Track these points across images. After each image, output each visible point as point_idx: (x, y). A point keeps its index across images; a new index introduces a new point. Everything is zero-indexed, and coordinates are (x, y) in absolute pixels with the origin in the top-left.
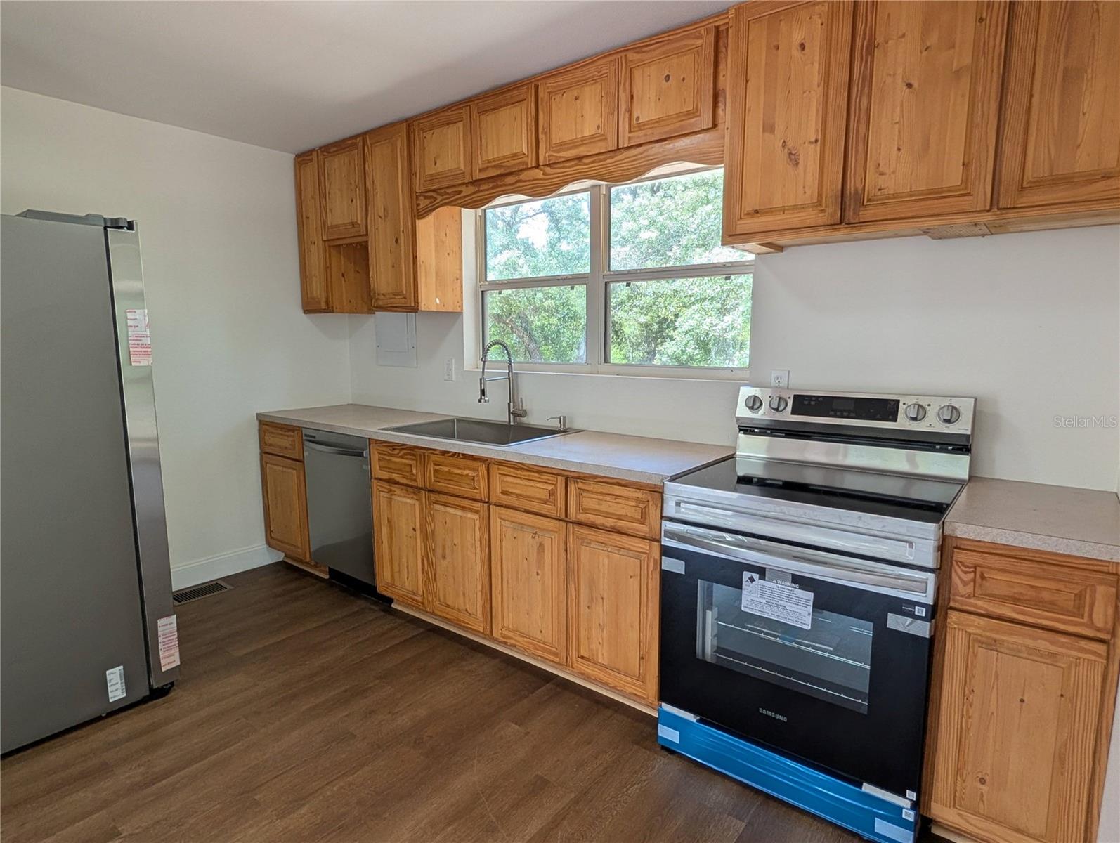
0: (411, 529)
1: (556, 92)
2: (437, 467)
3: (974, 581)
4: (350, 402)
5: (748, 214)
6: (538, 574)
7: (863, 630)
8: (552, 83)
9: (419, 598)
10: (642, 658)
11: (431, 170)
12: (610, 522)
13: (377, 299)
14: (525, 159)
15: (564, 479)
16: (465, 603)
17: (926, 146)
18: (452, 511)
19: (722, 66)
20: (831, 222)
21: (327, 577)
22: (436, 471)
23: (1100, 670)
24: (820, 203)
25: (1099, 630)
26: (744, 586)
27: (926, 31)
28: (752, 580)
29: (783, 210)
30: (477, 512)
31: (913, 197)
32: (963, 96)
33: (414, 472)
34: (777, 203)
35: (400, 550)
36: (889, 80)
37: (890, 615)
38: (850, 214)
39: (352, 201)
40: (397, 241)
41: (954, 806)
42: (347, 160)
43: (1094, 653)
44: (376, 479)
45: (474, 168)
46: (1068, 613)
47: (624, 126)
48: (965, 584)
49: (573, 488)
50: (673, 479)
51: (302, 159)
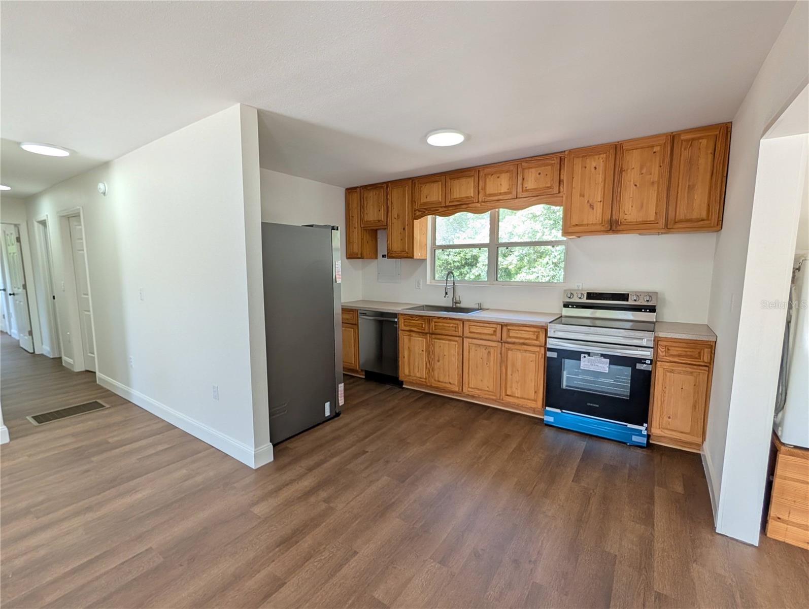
0: (421, 350)
1: (489, 174)
2: (436, 324)
3: (665, 351)
4: (361, 299)
5: (574, 226)
6: (487, 364)
7: (628, 371)
8: (487, 171)
9: (424, 380)
10: (535, 392)
11: (424, 200)
12: (521, 341)
13: (392, 254)
14: (473, 199)
15: (500, 326)
16: (449, 379)
17: (642, 206)
18: (444, 341)
19: (562, 171)
20: (606, 230)
21: (364, 377)
22: (435, 325)
23: (706, 376)
24: (602, 223)
25: (706, 363)
26: (582, 359)
27: (641, 168)
28: (585, 357)
29: (588, 225)
30: (456, 341)
31: (637, 223)
32: (655, 191)
33: (424, 326)
34: (585, 222)
35: (414, 360)
36: (628, 183)
37: (637, 364)
38: (614, 228)
39: (379, 211)
40: (404, 229)
41: (659, 428)
42: (377, 193)
43: (705, 370)
44: (402, 330)
45: (447, 200)
46: (696, 358)
47: (520, 189)
48: (662, 352)
49: (505, 329)
50: (550, 323)
51: (350, 191)
